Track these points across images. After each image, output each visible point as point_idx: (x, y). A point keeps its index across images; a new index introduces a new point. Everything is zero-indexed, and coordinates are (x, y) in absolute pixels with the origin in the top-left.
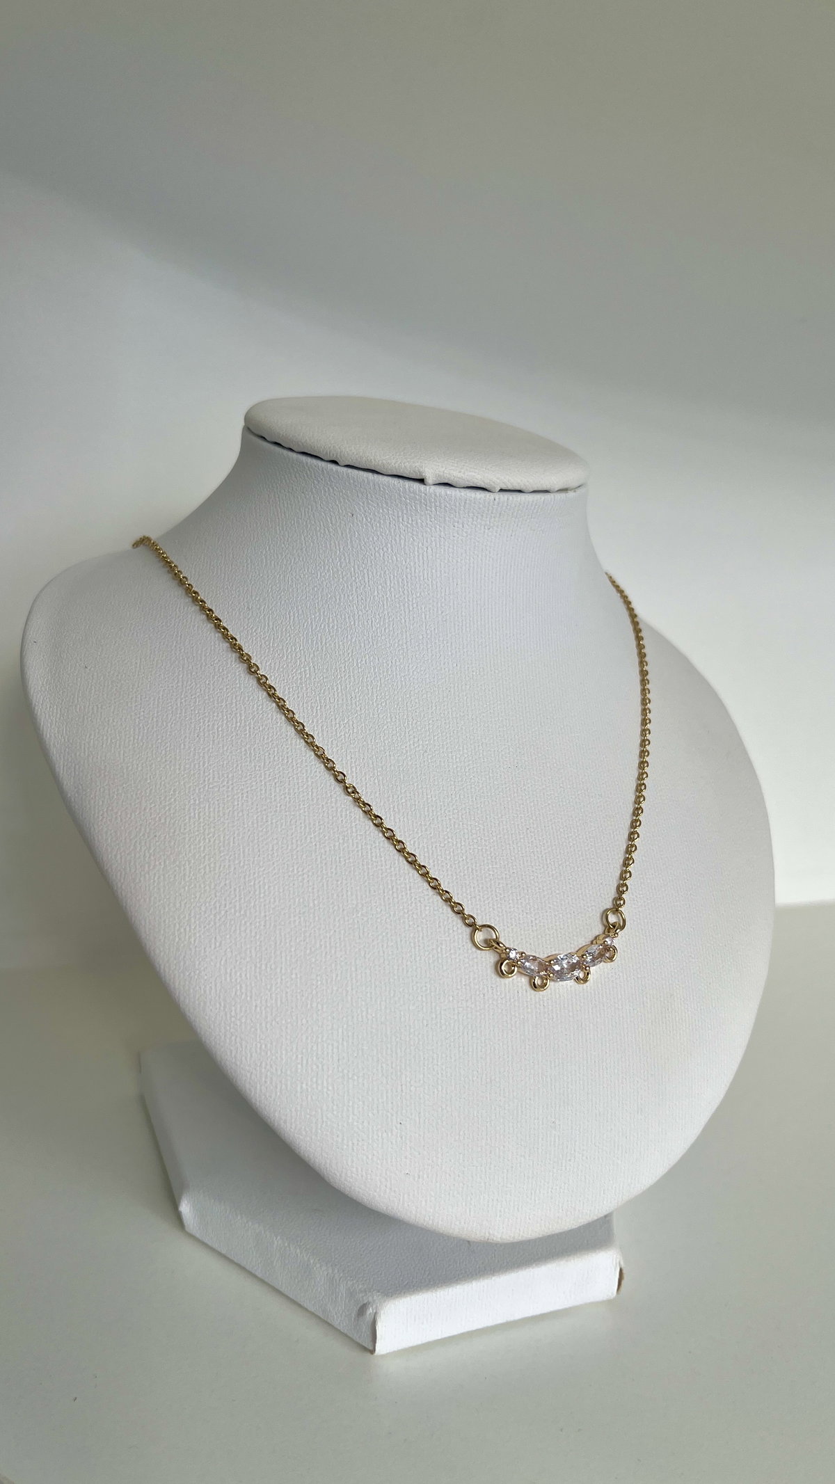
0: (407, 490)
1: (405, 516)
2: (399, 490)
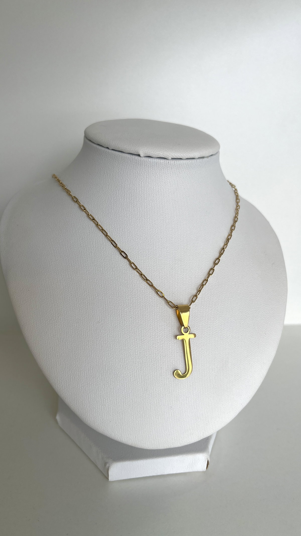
0: (133, 159)
1: (133, 169)
2: (130, 159)
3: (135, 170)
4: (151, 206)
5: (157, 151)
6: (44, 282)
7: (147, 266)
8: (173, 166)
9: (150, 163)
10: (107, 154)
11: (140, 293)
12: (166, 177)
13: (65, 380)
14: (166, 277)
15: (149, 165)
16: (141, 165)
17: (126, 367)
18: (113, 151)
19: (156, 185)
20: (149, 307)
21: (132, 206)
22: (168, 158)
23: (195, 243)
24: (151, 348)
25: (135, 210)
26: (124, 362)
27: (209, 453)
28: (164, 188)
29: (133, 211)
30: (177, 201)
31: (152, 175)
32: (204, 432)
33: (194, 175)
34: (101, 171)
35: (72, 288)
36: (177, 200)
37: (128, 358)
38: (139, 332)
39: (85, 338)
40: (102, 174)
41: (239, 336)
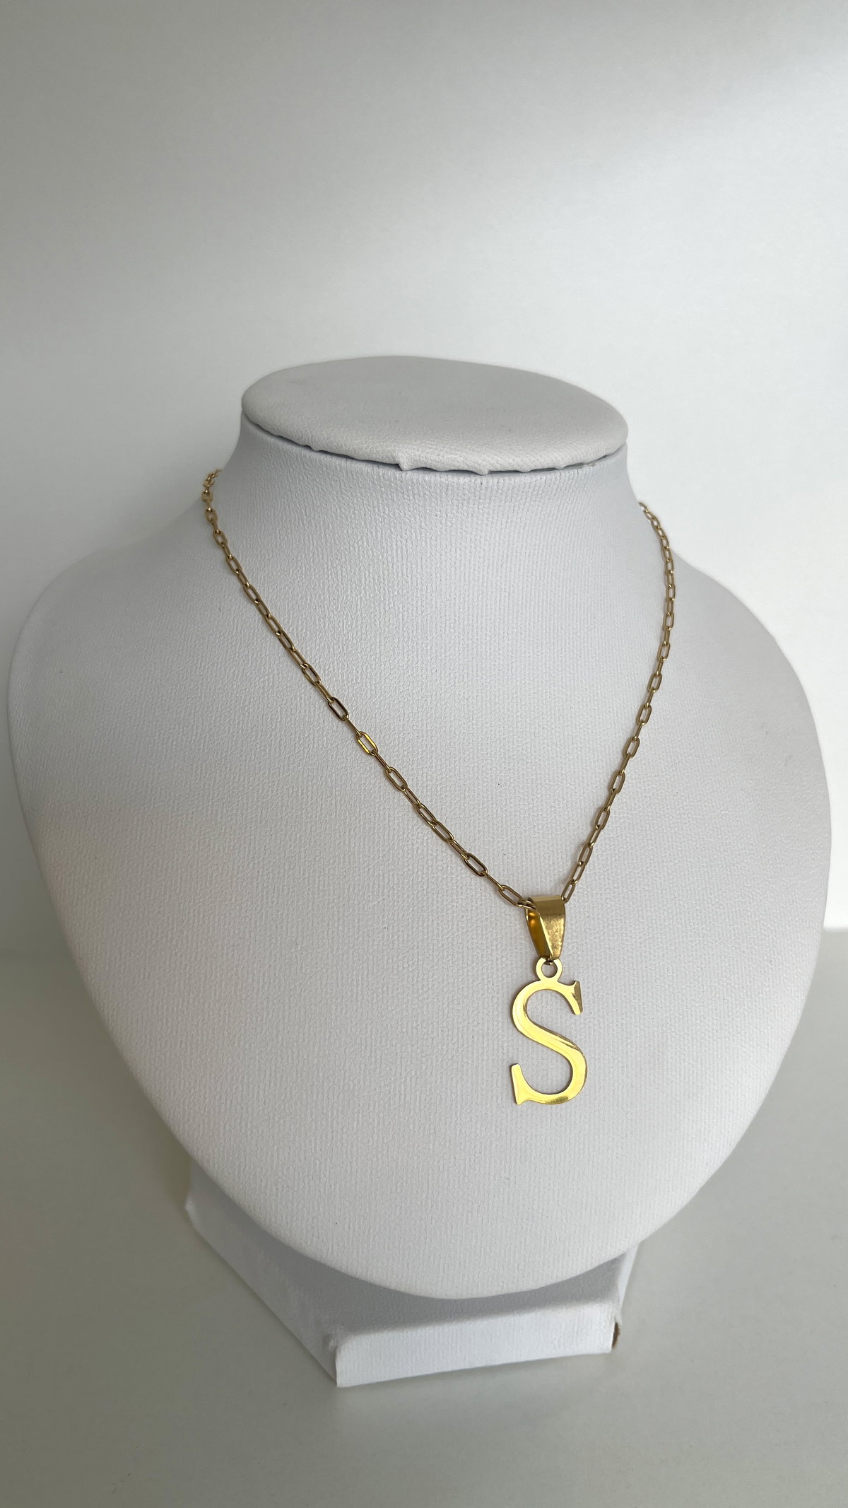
0: (381, 478)
1: (381, 507)
2: (373, 478)
3: (386, 508)
4: (434, 606)
5: (446, 452)
6: (138, 833)
7: (429, 777)
8: (494, 492)
9: (430, 487)
10: (308, 464)
11: (409, 856)
12: (474, 524)
13: (205, 1110)
14: (483, 808)
15: (427, 493)
16: (403, 493)
17: (375, 1070)
18: (323, 457)
19: (449, 547)
20: (437, 897)
21: (382, 611)
22: (480, 470)
23: (563, 709)
24: (446, 1011)
25: (389, 621)
26: (368, 1055)
27: (619, 1301)
28: (471, 556)
29: (385, 623)
30: (508, 590)
31: (437, 520)
32: (602, 1246)
33: (555, 517)
34: (290, 514)
35: (219, 850)
36: (510, 588)
37: (381, 1042)
38: (410, 969)
39: (258, 990)
40: (295, 521)
41: (695, 970)
